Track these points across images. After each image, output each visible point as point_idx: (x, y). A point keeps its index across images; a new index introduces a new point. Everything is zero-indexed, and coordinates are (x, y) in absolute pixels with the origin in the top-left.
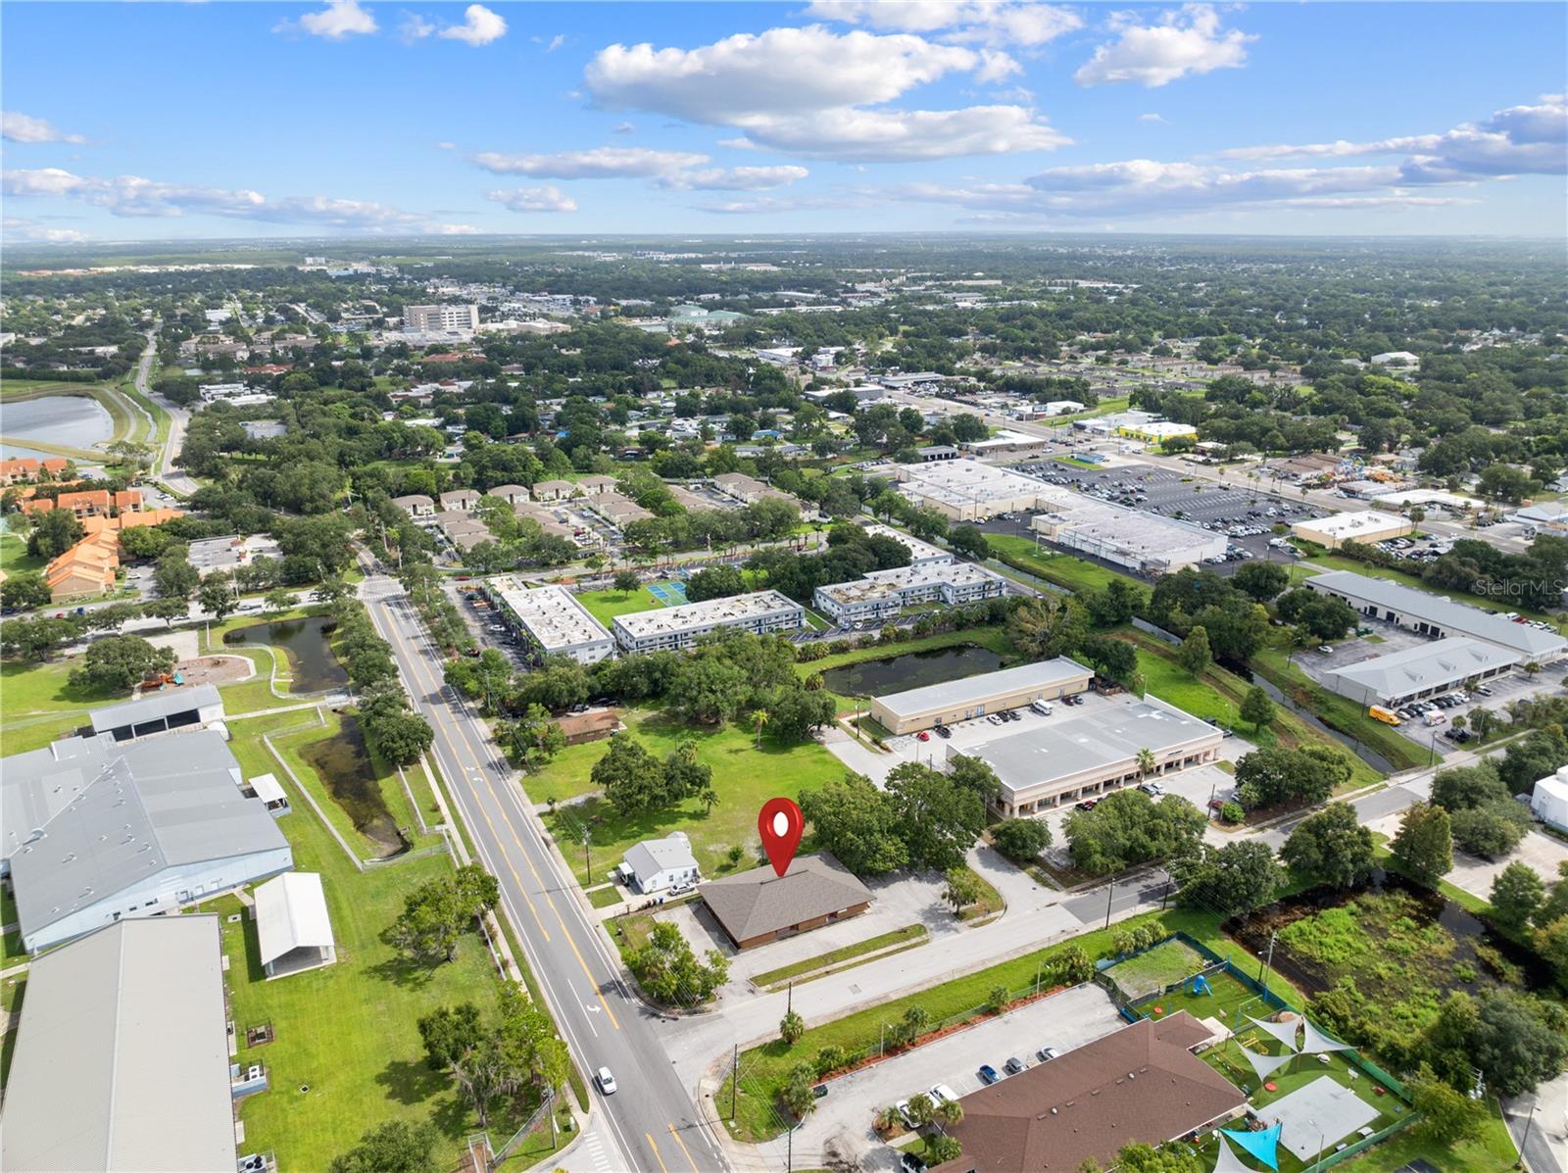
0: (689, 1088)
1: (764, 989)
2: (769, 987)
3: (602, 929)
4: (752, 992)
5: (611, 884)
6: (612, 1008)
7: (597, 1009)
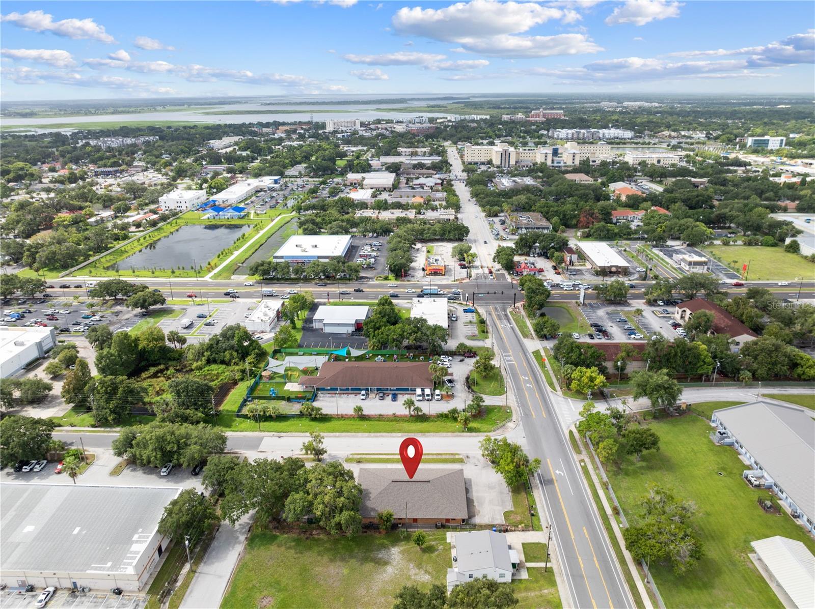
0: (521, 427)
1: (461, 457)
2: (457, 457)
3: (544, 524)
4: (468, 457)
5: (529, 565)
6: (549, 470)
7: (557, 472)
